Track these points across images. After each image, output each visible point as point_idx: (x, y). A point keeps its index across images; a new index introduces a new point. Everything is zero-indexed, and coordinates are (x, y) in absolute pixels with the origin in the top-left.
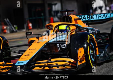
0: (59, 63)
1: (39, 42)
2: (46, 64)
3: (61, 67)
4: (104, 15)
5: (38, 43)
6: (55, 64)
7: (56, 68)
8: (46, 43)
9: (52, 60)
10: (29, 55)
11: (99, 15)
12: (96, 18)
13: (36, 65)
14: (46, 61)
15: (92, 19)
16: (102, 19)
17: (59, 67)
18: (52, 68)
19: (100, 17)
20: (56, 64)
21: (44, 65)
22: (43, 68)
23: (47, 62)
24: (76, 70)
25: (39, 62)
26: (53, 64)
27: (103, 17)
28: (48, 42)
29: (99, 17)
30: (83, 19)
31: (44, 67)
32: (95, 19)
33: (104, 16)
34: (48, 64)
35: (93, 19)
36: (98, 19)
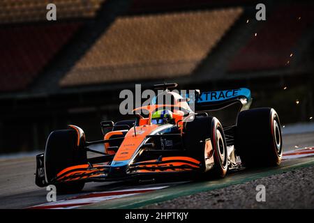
1: (136, 135)
2: (156, 166)
4: (222, 93)
7: (171, 171)
9: (164, 159)
10: (127, 153)
11: (212, 93)
12: (207, 99)
14: (154, 161)
16: (217, 100)
19: (213, 98)
23: (157, 163)
27: (220, 97)
29: (212, 96)
31: (154, 169)
32: (204, 101)
33: (222, 95)
34: (159, 165)
35: (202, 100)
36: (209, 100)
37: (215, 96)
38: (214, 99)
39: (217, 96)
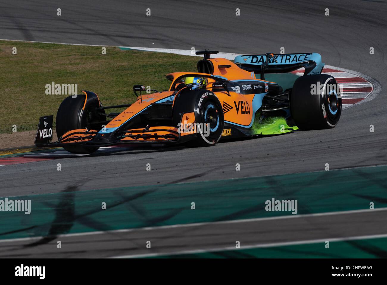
0: (159, 133)
1: (142, 103)
2: (141, 134)
3: (161, 138)
4: (296, 56)
5: (140, 103)
6: (153, 134)
8: (151, 104)
9: (151, 128)
10: (120, 120)
11: (287, 56)
12: (281, 62)
13: (127, 134)
14: (142, 129)
15: (274, 63)
16: (291, 63)
17: (159, 138)
18: (148, 139)
19: (288, 61)
20: (155, 134)
21: (138, 134)
22: (135, 138)
23: (143, 131)
24: (177, 143)
25: (131, 130)
26: (151, 134)
28: (155, 102)
29: (286, 59)
30: (258, 63)
31: (138, 137)
32: (279, 63)
33: (295, 59)
34: (145, 133)
35: (277, 62)
36: (283, 63)
37: (289, 59)
38: (288, 63)
39: (291, 60)
